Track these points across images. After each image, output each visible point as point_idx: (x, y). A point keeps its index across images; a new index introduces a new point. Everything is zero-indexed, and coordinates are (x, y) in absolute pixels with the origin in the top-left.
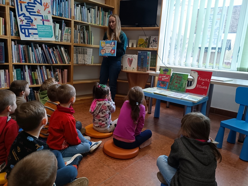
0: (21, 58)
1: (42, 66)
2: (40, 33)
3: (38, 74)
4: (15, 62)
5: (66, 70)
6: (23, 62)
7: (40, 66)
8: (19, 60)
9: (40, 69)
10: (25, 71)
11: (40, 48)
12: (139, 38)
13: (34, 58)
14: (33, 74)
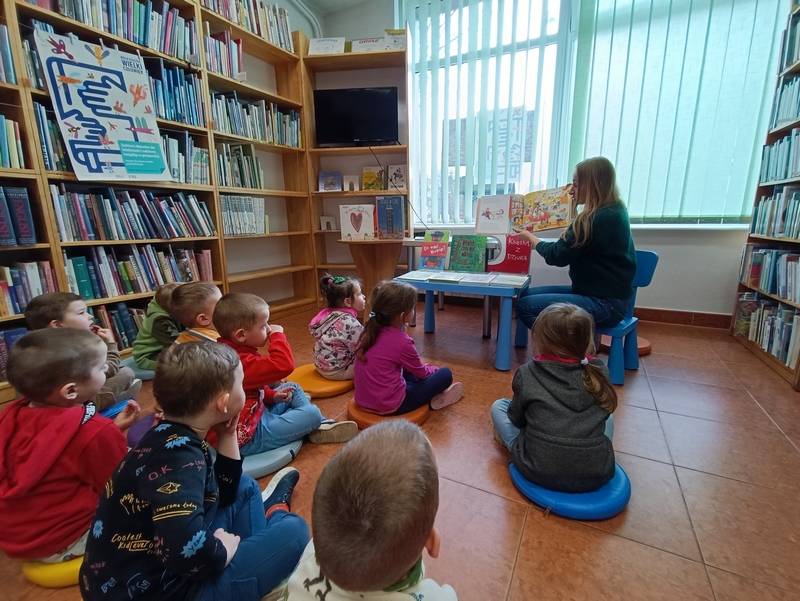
0: (84, 228)
1: (145, 245)
2: (130, 163)
3: (134, 267)
4: (69, 240)
5: (207, 253)
6: (90, 238)
7: (140, 246)
8: (79, 235)
9: (141, 252)
10: (100, 262)
11: (133, 202)
12: (364, 171)
13: (120, 226)
14: (122, 268)
